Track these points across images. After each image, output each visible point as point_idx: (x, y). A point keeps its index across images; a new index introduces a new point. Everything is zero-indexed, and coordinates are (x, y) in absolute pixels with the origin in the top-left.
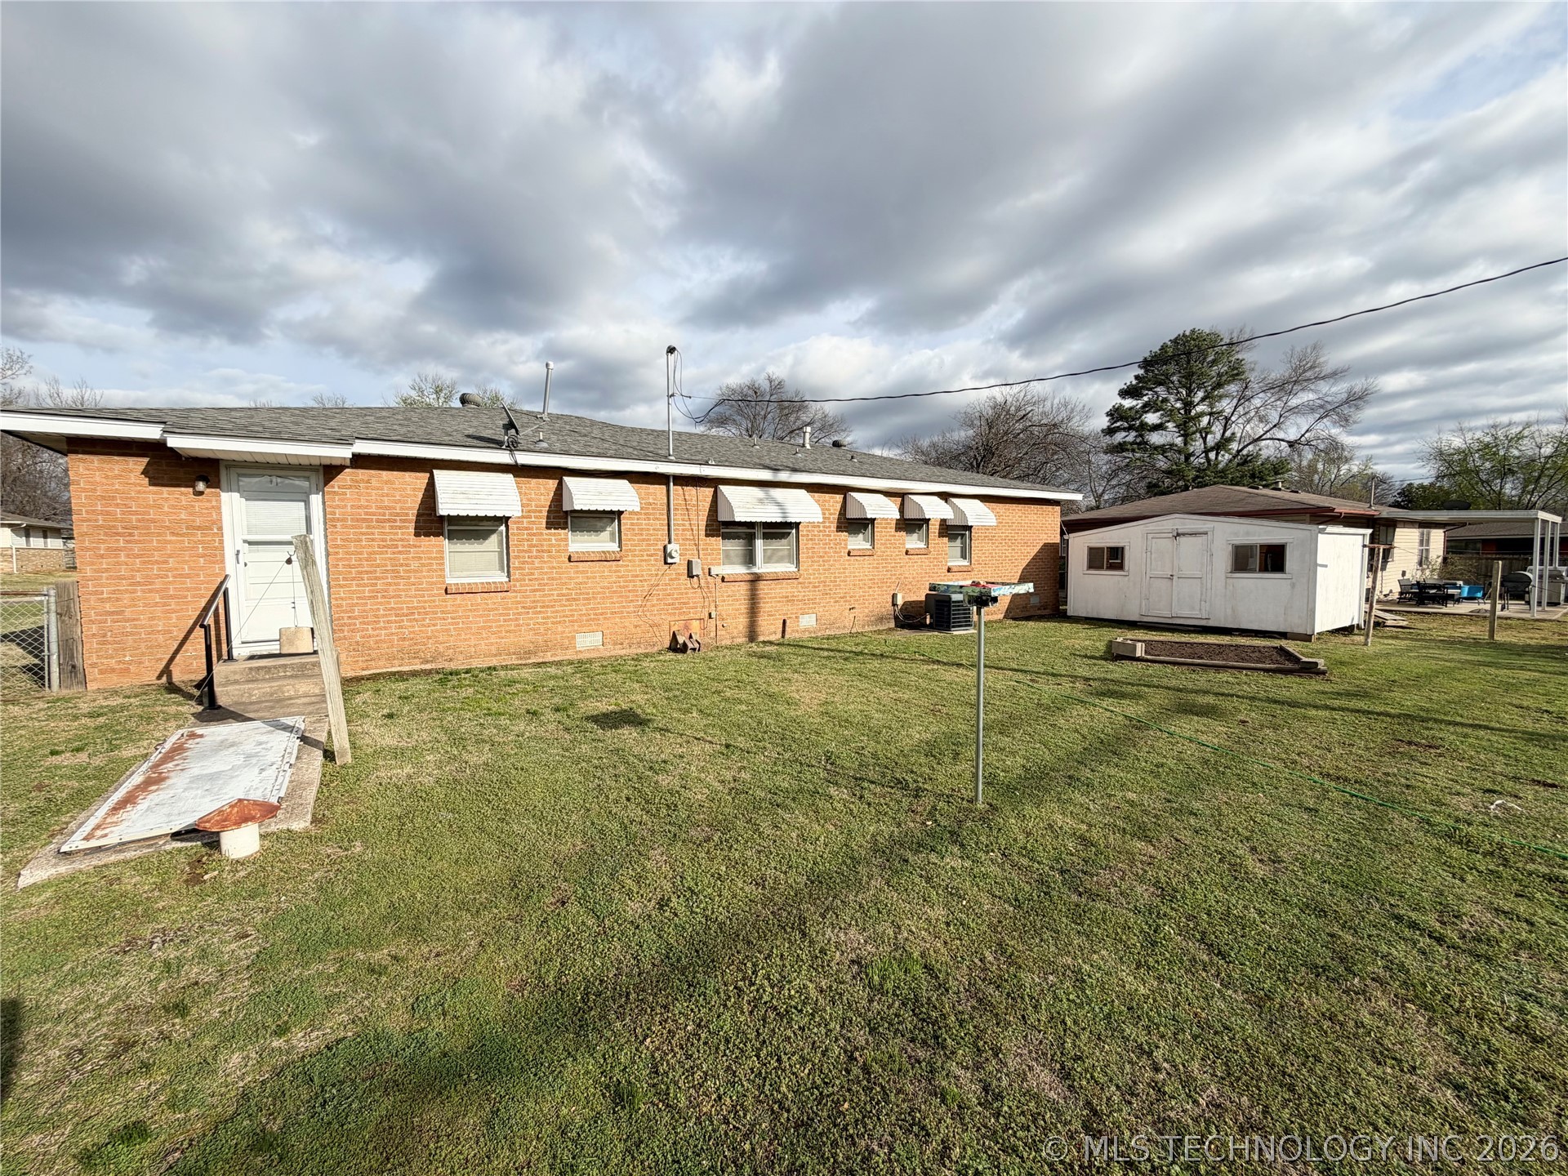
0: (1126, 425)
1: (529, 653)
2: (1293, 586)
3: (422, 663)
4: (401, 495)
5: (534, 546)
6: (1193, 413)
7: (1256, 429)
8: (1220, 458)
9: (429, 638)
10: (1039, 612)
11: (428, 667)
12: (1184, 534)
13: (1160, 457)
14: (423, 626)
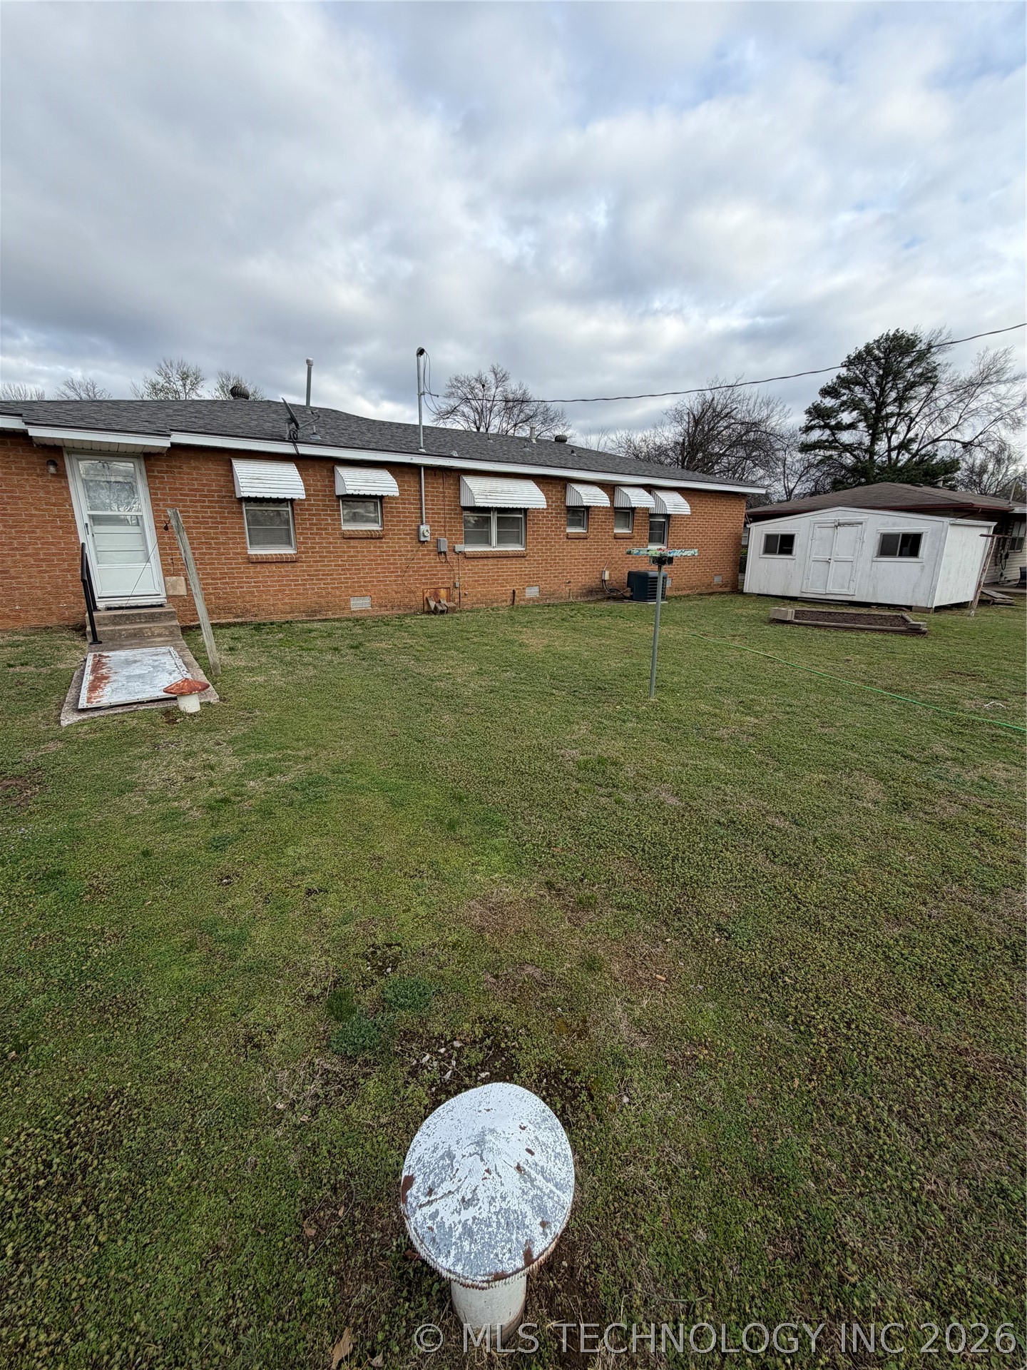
0: (822, 423)
1: (315, 612)
2: (923, 568)
3: (234, 617)
4: (207, 480)
5: (315, 524)
6: (884, 413)
7: (937, 430)
8: (900, 457)
9: (238, 598)
10: (721, 590)
11: (239, 620)
12: (844, 524)
13: (848, 455)
14: (233, 587)
